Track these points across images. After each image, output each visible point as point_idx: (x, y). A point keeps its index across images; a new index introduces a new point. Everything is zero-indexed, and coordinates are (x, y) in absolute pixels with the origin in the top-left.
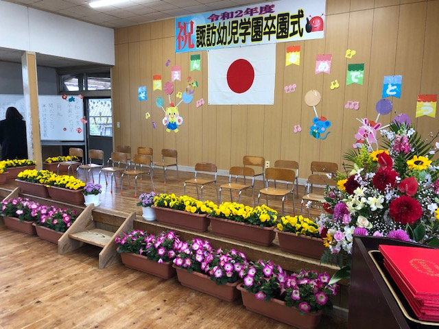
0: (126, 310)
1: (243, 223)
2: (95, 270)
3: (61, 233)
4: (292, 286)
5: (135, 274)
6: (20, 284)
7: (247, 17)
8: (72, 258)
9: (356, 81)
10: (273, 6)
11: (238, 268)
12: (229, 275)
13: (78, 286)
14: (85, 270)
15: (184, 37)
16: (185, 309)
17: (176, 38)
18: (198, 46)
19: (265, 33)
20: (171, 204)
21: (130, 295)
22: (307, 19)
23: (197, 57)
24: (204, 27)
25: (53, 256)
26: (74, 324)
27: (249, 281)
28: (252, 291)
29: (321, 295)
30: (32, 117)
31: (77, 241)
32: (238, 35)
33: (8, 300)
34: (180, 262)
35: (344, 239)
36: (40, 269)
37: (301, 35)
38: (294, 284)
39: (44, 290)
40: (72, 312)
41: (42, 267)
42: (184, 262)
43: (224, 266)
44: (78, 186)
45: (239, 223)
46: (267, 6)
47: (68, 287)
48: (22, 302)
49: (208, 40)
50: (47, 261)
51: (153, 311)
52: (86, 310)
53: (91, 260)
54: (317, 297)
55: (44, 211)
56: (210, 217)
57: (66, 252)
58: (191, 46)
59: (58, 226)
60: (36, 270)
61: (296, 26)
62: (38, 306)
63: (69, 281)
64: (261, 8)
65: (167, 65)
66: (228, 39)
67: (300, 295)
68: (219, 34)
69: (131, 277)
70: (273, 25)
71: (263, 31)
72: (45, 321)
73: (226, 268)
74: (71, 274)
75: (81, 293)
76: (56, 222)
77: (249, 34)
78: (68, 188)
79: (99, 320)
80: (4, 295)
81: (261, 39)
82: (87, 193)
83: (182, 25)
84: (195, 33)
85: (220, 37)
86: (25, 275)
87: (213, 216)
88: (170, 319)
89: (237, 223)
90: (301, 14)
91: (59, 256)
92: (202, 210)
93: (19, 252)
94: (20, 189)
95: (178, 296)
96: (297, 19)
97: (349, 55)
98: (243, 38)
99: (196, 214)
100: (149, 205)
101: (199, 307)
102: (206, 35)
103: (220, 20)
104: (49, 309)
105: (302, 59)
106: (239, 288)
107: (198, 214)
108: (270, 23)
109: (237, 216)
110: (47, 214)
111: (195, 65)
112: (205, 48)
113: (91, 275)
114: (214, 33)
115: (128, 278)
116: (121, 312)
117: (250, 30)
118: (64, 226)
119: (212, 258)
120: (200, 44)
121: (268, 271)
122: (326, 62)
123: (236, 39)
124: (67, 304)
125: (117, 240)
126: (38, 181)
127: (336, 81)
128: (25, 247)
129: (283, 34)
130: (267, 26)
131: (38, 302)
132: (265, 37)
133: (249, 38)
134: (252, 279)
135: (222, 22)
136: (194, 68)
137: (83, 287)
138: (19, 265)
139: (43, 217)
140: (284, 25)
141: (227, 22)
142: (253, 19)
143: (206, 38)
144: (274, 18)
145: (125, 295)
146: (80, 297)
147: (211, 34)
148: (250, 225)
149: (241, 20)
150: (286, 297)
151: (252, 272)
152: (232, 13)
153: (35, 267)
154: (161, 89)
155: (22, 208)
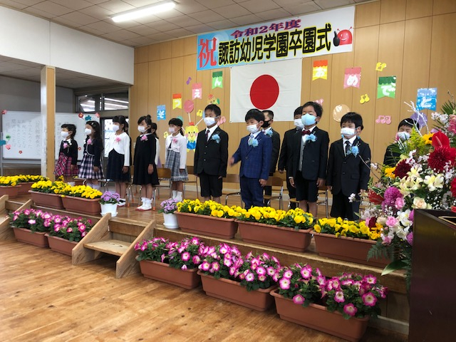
0: (147, 316)
1: (276, 226)
2: (111, 279)
3: (75, 243)
4: (334, 288)
5: (155, 284)
6: (31, 290)
7: (272, 32)
8: (87, 268)
9: (388, 94)
10: (299, 21)
11: (271, 272)
12: (262, 279)
13: (94, 293)
14: (101, 279)
15: (206, 54)
16: (212, 316)
17: (197, 55)
18: (220, 64)
19: (291, 48)
20: (196, 209)
21: (150, 303)
22: (335, 33)
23: (220, 74)
24: (228, 43)
25: (66, 267)
26: (91, 327)
27: (285, 284)
28: (289, 296)
29: (368, 296)
30: (48, 132)
31: (92, 251)
32: (262, 51)
33: (19, 304)
34: (206, 266)
35: (398, 223)
36: (53, 277)
37: (329, 49)
38: (336, 285)
39: (57, 296)
40: (89, 316)
41: (55, 275)
42: (211, 267)
43: (256, 270)
44: (95, 194)
45: (271, 226)
46: (293, 21)
47: (83, 294)
48: (33, 306)
49: (231, 56)
50: (60, 270)
51: (177, 318)
52: (103, 315)
53: (107, 270)
54: (364, 299)
55: (58, 221)
56: (238, 221)
57: (80, 262)
58: (213, 64)
59: (72, 235)
60: (48, 278)
61: (324, 40)
62: (52, 309)
63: (84, 288)
64: (287, 23)
65: (188, 83)
66: (252, 56)
67: (345, 297)
68: (243, 50)
69: (151, 287)
70: (299, 40)
71: (289, 46)
72: (59, 324)
73: (258, 271)
74: (86, 282)
75: (98, 299)
76: (70, 230)
77: (274, 49)
78: (84, 197)
79: (119, 324)
80: (14, 300)
81: (286, 55)
82: (104, 202)
83: (205, 42)
84: (217, 50)
85: (243, 53)
86: (37, 282)
87: (242, 220)
88: (197, 325)
89: (269, 225)
90: (328, 28)
91: (73, 267)
92: (230, 214)
93: (30, 262)
94: (33, 202)
95: (204, 305)
96: (324, 33)
97: (380, 68)
98: (267, 53)
99: (223, 219)
100: (171, 212)
101: (227, 316)
102: (229, 51)
103: (244, 37)
104: (63, 312)
105: (330, 73)
106: (273, 293)
107: (225, 219)
108: (296, 37)
109: (269, 219)
110: (61, 223)
111: (217, 82)
112: (228, 65)
113: (108, 283)
114: (238, 49)
115: (148, 287)
116: (143, 318)
117: (275, 45)
118: (79, 236)
119: (241, 262)
120: (222, 61)
121: (306, 273)
122: (355, 76)
123: (260, 55)
124: (83, 309)
125: (137, 247)
126: (52, 191)
127: (366, 95)
128: (36, 258)
129: (309, 47)
130: (293, 40)
131: (52, 306)
132: (291, 52)
133: (273, 53)
134: (288, 282)
135: (246, 38)
136: (215, 85)
137: (100, 294)
138: (30, 273)
139: (57, 226)
140: (310, 40)
141: (251, 38)
142: (278, 35)
143: (229, 55)
144: (300, 32)
145: (146, 303)
146: (95, 303)
147: (234, 51)
148: (283, 228)
149: (266, 36)
150: (328, 300)
151: (288, 274)
152: (257, 29)
153: (48, 275)
154: (180, 107)
155: (35, 218)
